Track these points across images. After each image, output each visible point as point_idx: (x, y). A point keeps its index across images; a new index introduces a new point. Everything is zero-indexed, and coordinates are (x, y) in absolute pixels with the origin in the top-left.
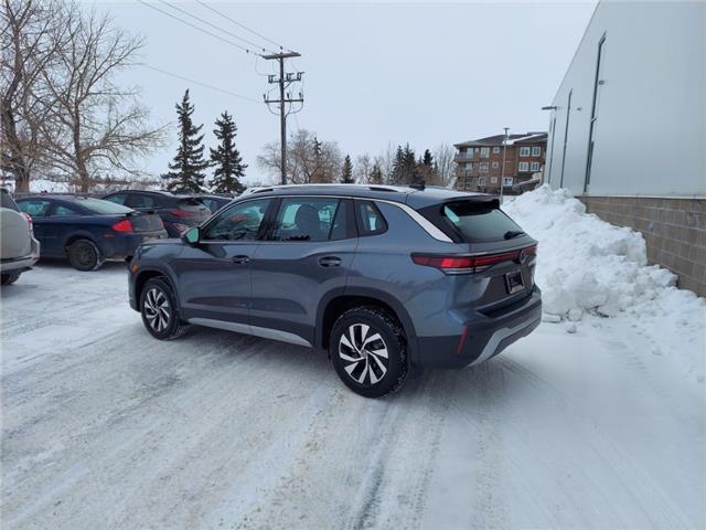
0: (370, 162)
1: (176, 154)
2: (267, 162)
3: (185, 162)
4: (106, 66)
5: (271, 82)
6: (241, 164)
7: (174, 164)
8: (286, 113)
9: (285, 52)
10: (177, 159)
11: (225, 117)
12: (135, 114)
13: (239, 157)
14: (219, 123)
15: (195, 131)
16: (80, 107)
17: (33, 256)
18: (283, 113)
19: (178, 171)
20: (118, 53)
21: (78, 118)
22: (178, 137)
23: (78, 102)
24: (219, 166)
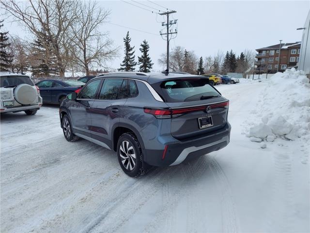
0: (212, 59)
1: (124, 59)
2: (162, 62)
3: (127, 63)
4: (96, 24)
5: (163, 25)
6: (151, 63)
7: (122, 64)
8: (169, 39)
9: (169, 11)
10: (124, 62)
11: (145, 42)
12: (108, 43)
13: (150, 60)
14: (142, 45)
15: (131, 49)
16: (86, 42)
17: (39, 104)
18: (168, 39)
19: (124, 67)
20: (100, 18)
21: (85, 46)
22: (124, 52)
23: (85, 40)
24: (142, 64)
